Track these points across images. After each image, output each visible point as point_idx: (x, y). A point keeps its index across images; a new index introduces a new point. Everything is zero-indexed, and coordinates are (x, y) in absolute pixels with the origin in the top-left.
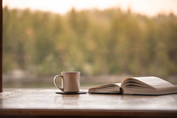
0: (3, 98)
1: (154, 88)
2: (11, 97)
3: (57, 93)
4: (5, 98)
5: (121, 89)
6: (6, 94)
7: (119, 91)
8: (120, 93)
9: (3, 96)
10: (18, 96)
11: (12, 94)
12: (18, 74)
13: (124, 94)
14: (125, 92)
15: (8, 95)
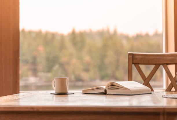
0: (20, 98)
1: (129, 90)
2: (26, 97)
3: (52, 94)
4: (21, 97)
5: (105, 90)
6: (22, 95)
7: (104, 92)
8: (105, 93)
9: (20, 96)
10: (31, 96)
11: (26, 95)
12: (32, 80)
13: (107, 94)
14: (108, 93)
15: (24, 95)
